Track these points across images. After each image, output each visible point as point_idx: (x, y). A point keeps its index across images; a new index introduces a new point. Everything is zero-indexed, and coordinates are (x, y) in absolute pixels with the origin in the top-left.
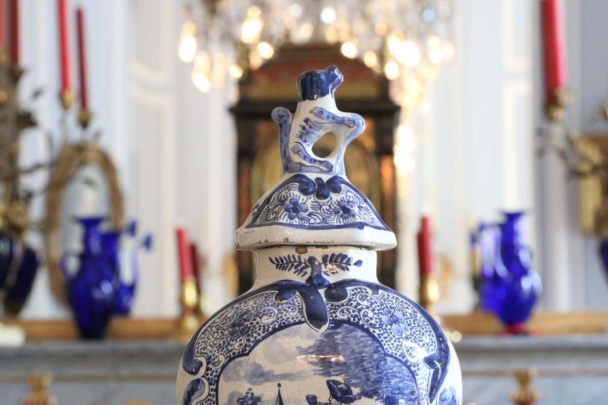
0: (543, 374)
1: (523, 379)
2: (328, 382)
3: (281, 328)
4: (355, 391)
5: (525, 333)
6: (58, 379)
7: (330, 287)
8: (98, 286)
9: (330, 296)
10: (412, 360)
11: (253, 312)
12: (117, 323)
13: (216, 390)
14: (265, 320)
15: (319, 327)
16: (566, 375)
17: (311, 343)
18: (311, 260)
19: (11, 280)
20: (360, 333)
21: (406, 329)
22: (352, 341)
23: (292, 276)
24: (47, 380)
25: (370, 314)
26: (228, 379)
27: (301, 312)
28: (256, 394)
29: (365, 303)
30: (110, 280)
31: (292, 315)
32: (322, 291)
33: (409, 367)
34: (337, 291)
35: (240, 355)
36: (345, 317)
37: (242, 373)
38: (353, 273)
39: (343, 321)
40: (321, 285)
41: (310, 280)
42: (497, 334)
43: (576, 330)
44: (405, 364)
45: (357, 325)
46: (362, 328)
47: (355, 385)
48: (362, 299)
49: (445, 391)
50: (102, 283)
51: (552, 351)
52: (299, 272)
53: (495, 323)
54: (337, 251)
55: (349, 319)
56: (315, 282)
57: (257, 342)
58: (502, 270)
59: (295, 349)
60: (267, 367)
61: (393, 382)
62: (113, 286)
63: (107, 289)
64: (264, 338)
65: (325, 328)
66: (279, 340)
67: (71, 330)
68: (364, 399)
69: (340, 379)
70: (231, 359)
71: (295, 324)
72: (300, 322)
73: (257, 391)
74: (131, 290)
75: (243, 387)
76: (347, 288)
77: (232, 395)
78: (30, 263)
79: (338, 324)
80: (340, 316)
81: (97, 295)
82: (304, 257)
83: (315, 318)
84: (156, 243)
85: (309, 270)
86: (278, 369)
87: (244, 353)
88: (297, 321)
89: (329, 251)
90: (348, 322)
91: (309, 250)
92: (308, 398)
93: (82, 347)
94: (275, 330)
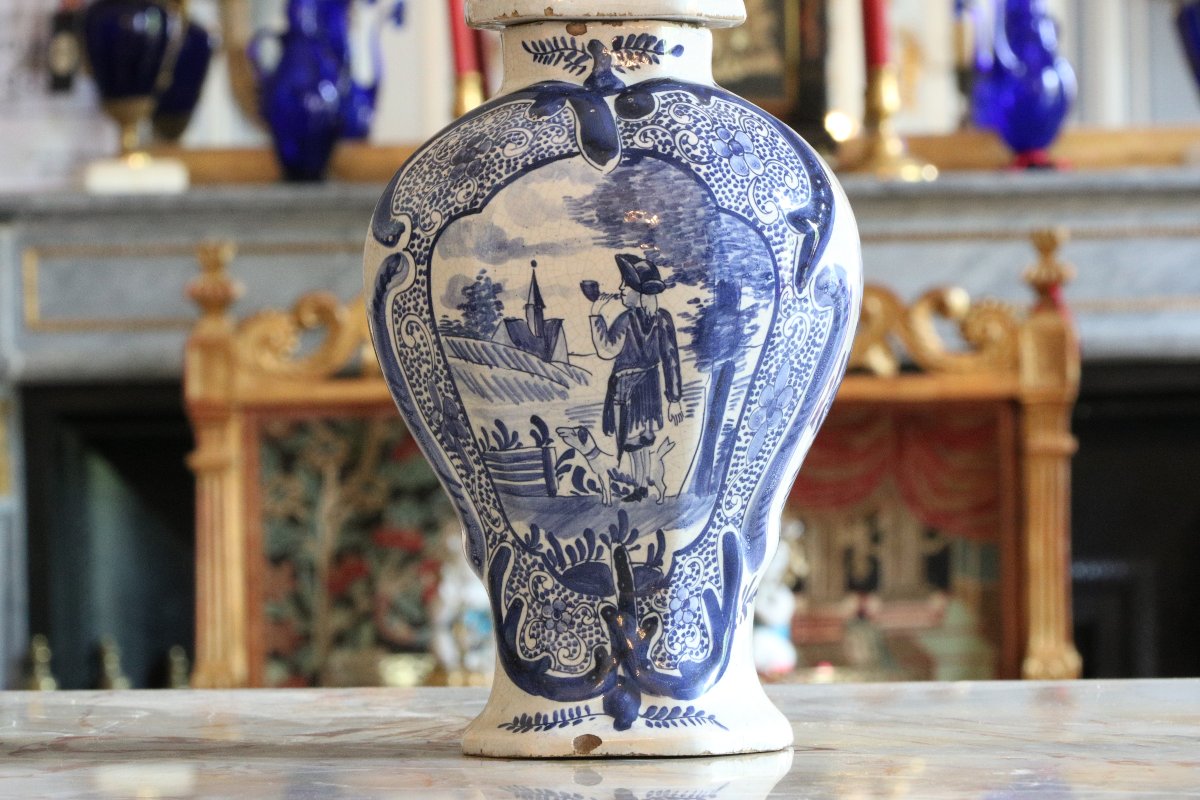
0: (1078, 236)
1: (1046, 245)
2: (618, 258)
3: (537, 164)
4: (666, 273)
5: (1047, 166)
6: (244, 251)
7: (624, 92)
8: (315, 90)
9: (625, 109)
10: (765, 219)
11: (491, 137)
12: (347, 153)
13: (428, 273)
14: (511, 151)
15: (603, 163)
16: (1120, 236)
17: (588, 189)
18: (594, 45)
19: (164, 79)
20: (673, 172)
21: (756, 165)
22: (660, 187)
23: (558, 73)
24: (228, 253)
25: (693, 139)
26: (446, 255)
27: (572, 136)
28: (495, 280)
29: (685, 120)
30: (333, 79)
31: (558, 141)
32: (610, 100)
33: (759, 231)
34: (636, 100)
35: (466, 212)
36: (649, 145)
37: (470, 244)
38: (666, 67)
39: (645, 152)
40: (609, 90)
41: (591, 80)
42: (1001, 168)
43: (1136, 159)
44: (753, 225)
45: (668, 158)
46: (677, 162)
47: (665, 264)
48: (680, 113)
49: (825, 271)
50: (321, 84)
51: (1094, 196)
52: (574, 66)
53: (997, 149)
54: (638, 29)
55: (655, 147)
56: (600, 84)
57: (496, 189)
58: (1008, 58)
59: (560, 201)
60: (512, 233)
61: (731, 256)
62: (338, 90)
63: (329, 93)
64: (509, 181)
65: (612, 163)
66: (533, 186)
67: (269, 165)
68: (679, 286)
69: (639, 252)
70: (452, 219)
71: (561, 157)
72: (571, 155)
73: (495, 274)
74: (371, 95)
75: (472, 268)
76: (653, 94)
77: (453, 282)
78: (197, 50)
79: (635, 156)
80: (639, 143)
81: (312, 104)
82: (582, 41)
83: (597, 146)
84: (412, 14)
85: (589, 64)
86: (532, 238)
87: (473, 209)
88: (565, 151)
89: (625, 31)
90: (653, 153)
91: (590, 27)
92: (583, 285)
93: (287, 194)
94: (527, 169)
